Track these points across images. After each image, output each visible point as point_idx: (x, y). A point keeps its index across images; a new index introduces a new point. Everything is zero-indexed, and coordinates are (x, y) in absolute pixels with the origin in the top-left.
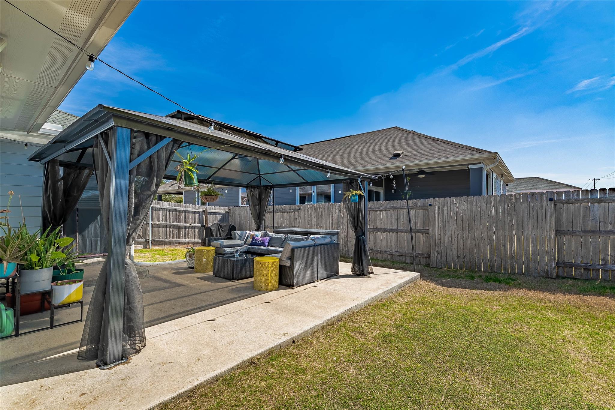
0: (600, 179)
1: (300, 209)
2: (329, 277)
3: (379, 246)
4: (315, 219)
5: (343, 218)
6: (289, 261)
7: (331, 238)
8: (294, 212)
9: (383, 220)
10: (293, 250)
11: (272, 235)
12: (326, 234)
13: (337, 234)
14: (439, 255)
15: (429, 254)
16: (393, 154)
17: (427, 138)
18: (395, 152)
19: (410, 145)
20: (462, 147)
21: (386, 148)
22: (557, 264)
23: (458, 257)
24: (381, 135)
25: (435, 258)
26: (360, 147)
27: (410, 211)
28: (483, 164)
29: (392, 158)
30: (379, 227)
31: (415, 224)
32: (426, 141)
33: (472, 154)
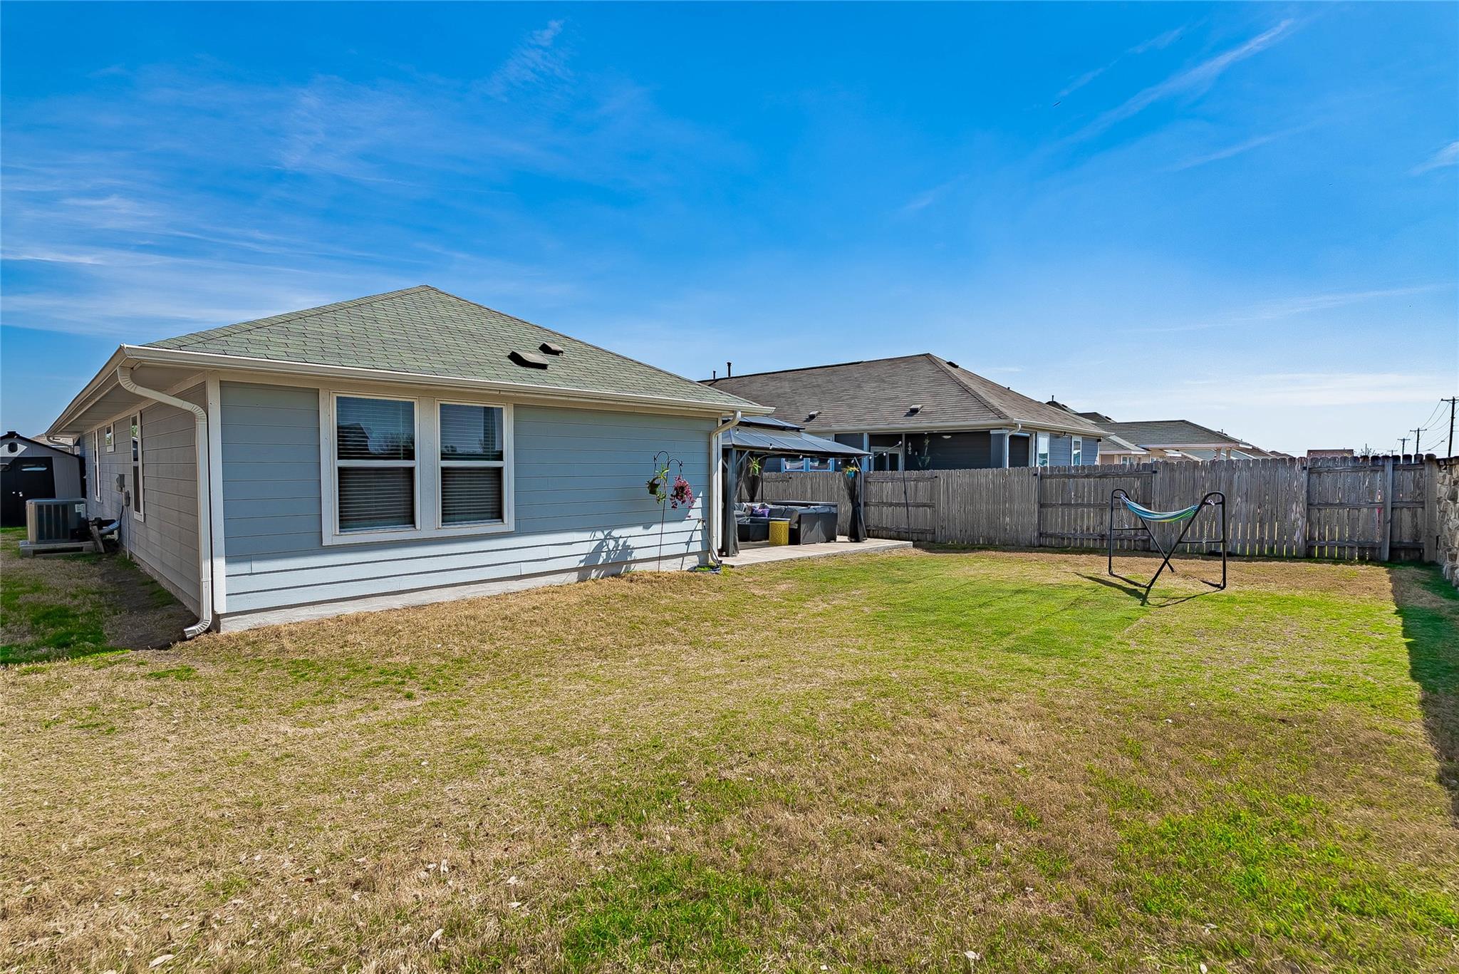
1: (790, 478)
2: (828, 541)
3: (884, 522)
4: (809, 491)
6: (797, 525)
7: (830, 509)
8: (782, 481)
10: (800, 516)
11: (771, 506)
12: (825, 505)
13: (832, 505)
14: (943, 530)
15: (935, 530)
16: (911, 409)
17: (959, 384)
18: (913, 407)
19: (935, 395)
20: (987, 407)
21: (904, 395)
22: (1041, 534)
23: (961, 531)
24: (905, 368)
25: (940, 533)
26: (872, 388)
27: (917, 483)
28: (1005, 429)
29: (908, 415)
30: (885, 501)
31: (922, 497)
32: (955, 390)
33: (992, 419)
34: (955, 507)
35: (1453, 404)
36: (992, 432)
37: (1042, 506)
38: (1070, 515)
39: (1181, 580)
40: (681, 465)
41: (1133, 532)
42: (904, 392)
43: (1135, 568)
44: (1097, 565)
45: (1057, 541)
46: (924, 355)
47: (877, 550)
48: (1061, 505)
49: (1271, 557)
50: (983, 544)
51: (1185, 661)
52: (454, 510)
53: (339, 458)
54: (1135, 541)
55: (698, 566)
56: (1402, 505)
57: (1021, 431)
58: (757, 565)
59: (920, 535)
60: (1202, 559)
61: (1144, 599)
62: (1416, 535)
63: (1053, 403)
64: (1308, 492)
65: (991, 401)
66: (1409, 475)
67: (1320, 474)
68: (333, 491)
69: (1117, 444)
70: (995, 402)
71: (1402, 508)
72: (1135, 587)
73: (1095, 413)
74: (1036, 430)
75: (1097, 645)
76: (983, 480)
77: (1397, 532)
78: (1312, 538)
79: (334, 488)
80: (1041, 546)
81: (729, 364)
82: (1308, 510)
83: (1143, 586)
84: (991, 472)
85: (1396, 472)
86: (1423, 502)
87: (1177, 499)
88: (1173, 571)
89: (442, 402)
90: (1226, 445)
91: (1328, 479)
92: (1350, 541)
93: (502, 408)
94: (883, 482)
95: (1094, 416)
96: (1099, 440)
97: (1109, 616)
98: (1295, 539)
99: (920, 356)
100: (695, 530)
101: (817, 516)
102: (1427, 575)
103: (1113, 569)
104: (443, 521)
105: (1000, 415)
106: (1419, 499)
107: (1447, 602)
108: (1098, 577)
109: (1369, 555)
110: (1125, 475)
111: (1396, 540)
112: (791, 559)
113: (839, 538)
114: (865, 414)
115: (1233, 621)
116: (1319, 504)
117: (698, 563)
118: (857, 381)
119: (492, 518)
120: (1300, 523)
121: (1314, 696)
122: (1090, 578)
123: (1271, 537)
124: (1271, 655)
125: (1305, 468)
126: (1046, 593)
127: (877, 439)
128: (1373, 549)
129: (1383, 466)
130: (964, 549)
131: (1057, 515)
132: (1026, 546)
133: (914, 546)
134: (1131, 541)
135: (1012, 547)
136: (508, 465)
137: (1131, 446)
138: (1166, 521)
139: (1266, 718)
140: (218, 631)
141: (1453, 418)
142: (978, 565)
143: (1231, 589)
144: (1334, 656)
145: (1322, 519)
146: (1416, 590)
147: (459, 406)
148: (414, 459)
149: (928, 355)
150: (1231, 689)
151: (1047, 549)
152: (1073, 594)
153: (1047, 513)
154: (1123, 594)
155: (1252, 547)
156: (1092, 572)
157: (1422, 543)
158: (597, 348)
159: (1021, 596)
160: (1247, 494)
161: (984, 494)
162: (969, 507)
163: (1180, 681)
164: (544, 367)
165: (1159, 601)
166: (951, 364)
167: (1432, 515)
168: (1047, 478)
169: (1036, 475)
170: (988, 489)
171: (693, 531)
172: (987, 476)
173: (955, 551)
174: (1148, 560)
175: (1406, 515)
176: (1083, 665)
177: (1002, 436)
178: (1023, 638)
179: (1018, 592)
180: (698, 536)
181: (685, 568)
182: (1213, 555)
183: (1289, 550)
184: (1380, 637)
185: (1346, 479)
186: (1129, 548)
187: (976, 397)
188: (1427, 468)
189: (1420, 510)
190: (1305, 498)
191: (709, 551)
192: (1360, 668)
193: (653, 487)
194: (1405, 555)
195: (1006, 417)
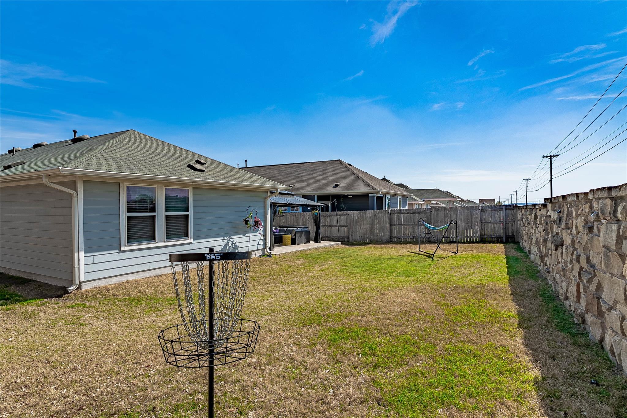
0: (531, 179)
1: (283, 215)
2: (307, 243)
3: (326, 234)
5: (308, 220)
6: (294, 236)
8: (279, 217)
9: (329, 221)
10: (296, 232)
13: (308, 227)
14: (352, 237)
15: (348, 237)
16: (335, 185)
17: (354, 174)
18: (336, 184)
19: (345, 178)
20: (367, 184)
21: (331, 178)
22: (391, 237)
23: (359, 237)
24: (330, 166)
25: (350, 238)
26: (316, 174)
27: (341, 216)
28: (375, 194)
29: (334, 187)
30: (326, 225)
31: (342, 223)
32: (353, 177)
33: (370, 189)
34: (357, 227)
35: (527, 181)
36: (370, 195)
37: (391, 225)
38: (401, 229)
39: (444, 252)
40: (257, 212)
41: (424, 235)
42: (331, 177)
43: (427, 248)
44: (415, 248)
45: (397, 240)
46: (338, 160)
47: (328, 246)
48: (398, 225)
49: (470, 242)
50: (368, 242)
51: (450, 276)
52: (170, 233)
53: (128, 212)
54: (425, 238)
55: (262, 255)
56: (509, 222)
57: (381, 194)
58: (285, 254)
59: (342, 239)
60: (449, 244)
61: (432, 258)
62: (513, 233)
63: (384, 179)
64: (481, 218)
65: (368, 182)
66: (510, 212)
67: (484, 211)
68: (125, 226)
69: (414, 199)
70: (369, 182)
71: (508, 223)
72: (429, 255)
73: (402, 184)
74: (385, 194)
75: (423, 273)
76: (368, 215)
77: (507, 231)
78: (482, 235)
79: (125, 225)
80: (391, 242)
81: (246, 161)
82: (481, 225)
83: (432, 254)
84: (370, 212)
85: (506, 211)
86: (514, 221)
87: (439, 221)
88: (440, 249)
89: (166, 187)
90: (452, 199)
91: (487, 213)
92: (494, 235)
93: (188, 189)
94: (325, 217)
95: (401, 185)
96: (408, 197)
97: (424, 264)
98: (478, 235)
99: (336, 160)
100: (260, 240)
101: (302, 232)
102: (516, 246)
103: (420, 249)
104: (166, 239)
105: (373, 188)
106: (513, 220)
107: (521, 254)
108: (416, 252)
109: (500, 240)
110: (421, 213)
111: (507, 234)
112: (297, 251)
113: (311, 242)
114: (315, 186)
115: (461, 263)
116: (484, 222)
117: (261, 254)
118: (309, 171)
119: (184, 237)
120: (479, 229)
121: (485, 281)
122: (413, 253)
123: (470, 235)
124: (473, 272)
125: (480, 210)
126: (400, 258)
127: (321, 198)
128: (501, 238)
129: (503, 209)
130: (361, 244)
131: (397, 229)
132: (386, 242)
133: (342, 244)
134: (423, 238)
135: (380, 243)
136: (190, 213)
137: (419, 199)
138: (438, 230)
139: (474, 287)
140: (81, 289)
141: (527, 187)
142: (370, 250)
143: (459, 254)
144: (490, 271)
145: (485, 227)
146: (513, 251)
147: (172, 189)
148: (155, 212)
149: (339, 160)
150: (464, 281)
151: (394, 243)
152: (410, 258)
153: (393, 228)
154: (426, 257)
155: (464, 239)
156: (413, 250)
157: (515, 235)
158: (215, 161)
159: (391, 261)
160: (462, 219)
161: (368, 221)
162: (362, 227)
163: (450, 280)
164: (203, 171)
165: (438, 259)
166: (349, 164)
167: (517, 226)
168: (393, 214)
169: (388, 213)
170: (370, 219)
171: (259, 240)
172: (369, 213)
173: (358, 245)
174: (431, 245)
175: (510, 225)
176: (421, 278)
177: (374, 196)
178: (399, 273)
179: (390, 259)
180: (261, 242)
181: (257, 256)
182: (451, 242)
183: (476, 240)
184: (502, 265)
185: (492, 213)
186: (423, 241)
187: (362, 180)
188: (515, 209)
189: (514, 224)
190: (480, 220)
191: (265, 248)
192: (496, 274)
193: (246, 222)
194: (510, 239)
195: (375, 189)
